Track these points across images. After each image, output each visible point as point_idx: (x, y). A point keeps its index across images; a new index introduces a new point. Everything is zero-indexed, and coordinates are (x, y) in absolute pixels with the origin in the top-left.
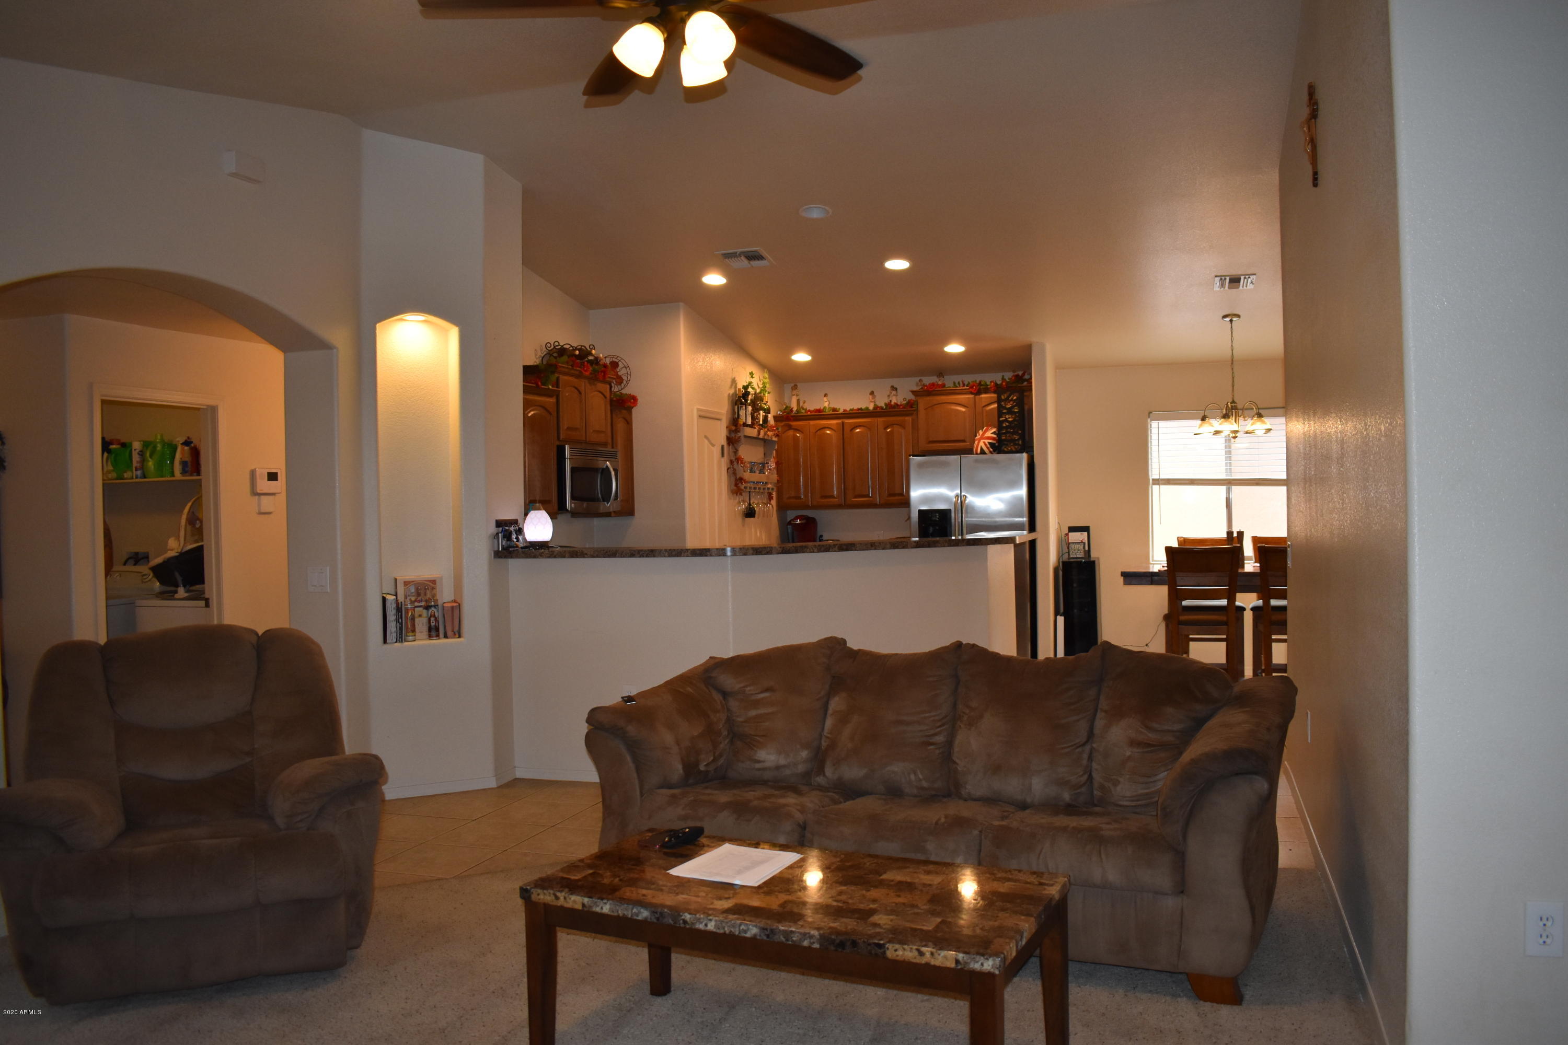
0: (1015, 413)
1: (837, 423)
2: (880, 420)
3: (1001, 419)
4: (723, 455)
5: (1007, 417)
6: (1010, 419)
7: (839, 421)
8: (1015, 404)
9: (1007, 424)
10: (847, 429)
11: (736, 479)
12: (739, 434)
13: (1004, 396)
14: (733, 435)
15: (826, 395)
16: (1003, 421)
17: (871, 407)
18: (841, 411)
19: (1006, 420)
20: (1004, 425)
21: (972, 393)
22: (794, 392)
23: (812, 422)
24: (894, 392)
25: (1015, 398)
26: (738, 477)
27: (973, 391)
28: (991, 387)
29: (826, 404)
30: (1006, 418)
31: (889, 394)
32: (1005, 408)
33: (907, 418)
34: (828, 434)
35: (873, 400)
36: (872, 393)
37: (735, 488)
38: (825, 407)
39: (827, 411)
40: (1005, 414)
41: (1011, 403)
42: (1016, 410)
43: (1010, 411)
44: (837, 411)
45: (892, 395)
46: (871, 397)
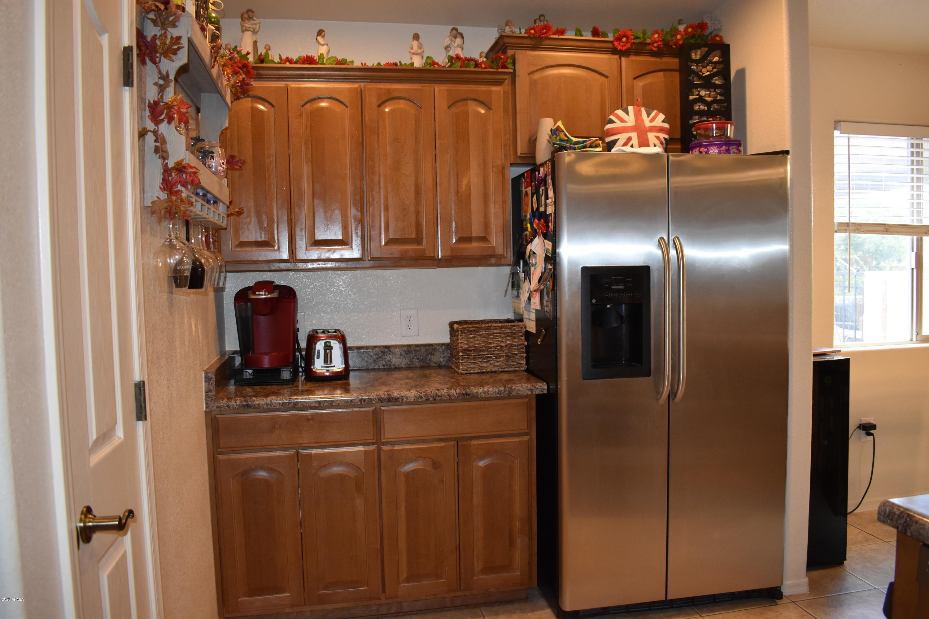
0: (718, 86)
1: (350, 90)
2: (440, 90)
3: (691, 97)
4: (128, 81)
5: (703, 93)
6: (709, 99)
7: (355, 86)
8: (715, 70)
9: (702, 107)
10: (371, 100)
11: (166, 171)
12: (174, 32)
13: (696, 56)
14: (151, 31)
15: (320, 33)
16: (695, 101)
17: (418, 63)
18: (357, 64)
19: (701, 99)
20: (696, 108)
21: (614, 51)
22: (247, 25)
23: (293, 85)
24: (459, 40)
25: (716, 59)
26: (171, 165)
27: (619, 48)
28: (651, 44)
29: (323, 50)
30: (701, 97)
31: (447, 42)
32: (700, 77)
33: (494, 88)
34: (323, 108)
35: (419, 51)
36: (416, 37)
37: (163, 196)
38: (322, 56)
39: (325, 62)
40: (697, 86)
41: (709, 68)
42: (717, 82)
43: (707, 83)
44: (348, 65)
45: (456, 45)
46: (415, 43)
